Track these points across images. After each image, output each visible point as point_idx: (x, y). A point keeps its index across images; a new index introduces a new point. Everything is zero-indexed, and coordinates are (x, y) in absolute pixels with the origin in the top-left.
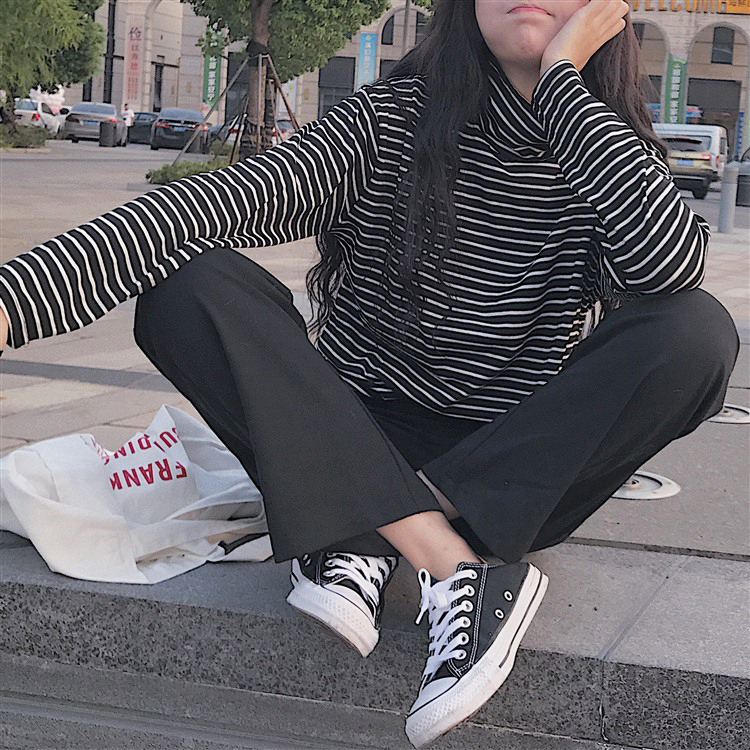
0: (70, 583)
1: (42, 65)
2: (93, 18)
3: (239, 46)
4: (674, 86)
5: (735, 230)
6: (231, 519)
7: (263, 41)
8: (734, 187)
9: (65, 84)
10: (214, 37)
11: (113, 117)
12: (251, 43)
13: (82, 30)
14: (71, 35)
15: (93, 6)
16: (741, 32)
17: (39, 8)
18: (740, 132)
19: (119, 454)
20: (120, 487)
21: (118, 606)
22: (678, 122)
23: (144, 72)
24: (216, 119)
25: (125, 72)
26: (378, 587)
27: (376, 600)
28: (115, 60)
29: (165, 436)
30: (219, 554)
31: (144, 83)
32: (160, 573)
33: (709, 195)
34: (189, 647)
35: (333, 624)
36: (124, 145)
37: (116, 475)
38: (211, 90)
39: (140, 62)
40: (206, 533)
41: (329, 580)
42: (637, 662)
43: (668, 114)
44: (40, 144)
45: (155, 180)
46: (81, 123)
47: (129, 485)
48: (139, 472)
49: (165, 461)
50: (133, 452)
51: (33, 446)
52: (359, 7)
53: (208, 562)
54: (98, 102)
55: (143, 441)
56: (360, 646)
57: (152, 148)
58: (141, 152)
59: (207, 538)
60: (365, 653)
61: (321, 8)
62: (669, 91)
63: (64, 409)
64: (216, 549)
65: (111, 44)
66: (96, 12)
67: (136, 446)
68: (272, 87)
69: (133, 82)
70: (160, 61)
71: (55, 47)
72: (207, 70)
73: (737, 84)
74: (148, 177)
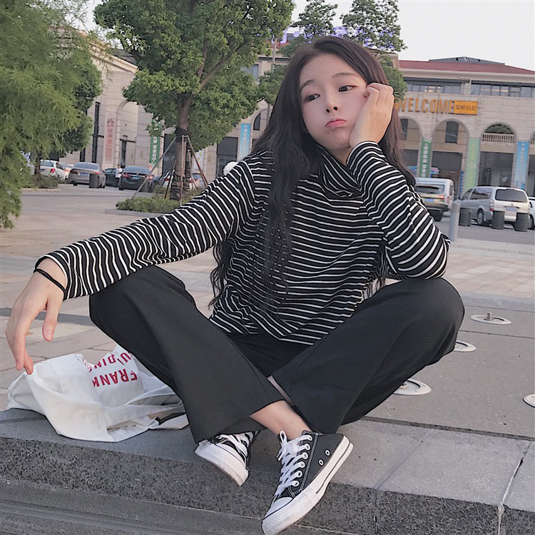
0: (68, 441)
1: (57, 140)
2: (86, 113)
3: (171, 130)
4: (425, 156)
5: (458, 240)
6: (163, 404)
7: (184, 127)
8: (458, 214)
9: (70, 152)
10: (156, 125)
11: (97, 171)
12: (177, 128)
13: (80, 120)
14: (73, 123)
15: (87, 106)
16: (462, 125)
17: (54, 107)
18: (461, 183)
19: (97, 366)
20: (98, 385)
21: (95, 455)
22: (427, 177)
23: (116, 145)
24: (157, 173)
25: (105, 144)
26: (246, 446)
27: (246, 453)
28: (99, 138)
29: (124, 355)
30: (156, 425)
31: (115, 152)
32: (121, 435)
33: (443, 219)
34: (138, 479)
35: (222, 466)
36: (104, 187)
37: (96, 378)
38: (154, 155)
39: (113, 139)
40: (148, 412)
41: (219, 441)
42: (398, 490)
43: (421, 172)
44: (55, 186)
45: (122, 208)
46: (79, 174)
47: (104, 384)
48: (109, 377)
49: (124, 370)
50: (105, 364)
51: (47, 361)
52: (240, 108)
53: (149, 429)
54: (88, 162)
55: (111, 358)
56: (237, 479)
57: (120, 189)
58: (113, 191)
59: (148, 415)
60: (240, 484)
61: (219, 109)
62: (422, 158)
63: (66, 340)
64: (154, 422)
65: (97, 129)
66: (88, 110)
67: (107, 361)
68: (189, 154)
69: (109, 150)
70: (125, 138)
71: (64, 130)
72: (152, 144)
73: (460, 155)
74: (117, 206)
